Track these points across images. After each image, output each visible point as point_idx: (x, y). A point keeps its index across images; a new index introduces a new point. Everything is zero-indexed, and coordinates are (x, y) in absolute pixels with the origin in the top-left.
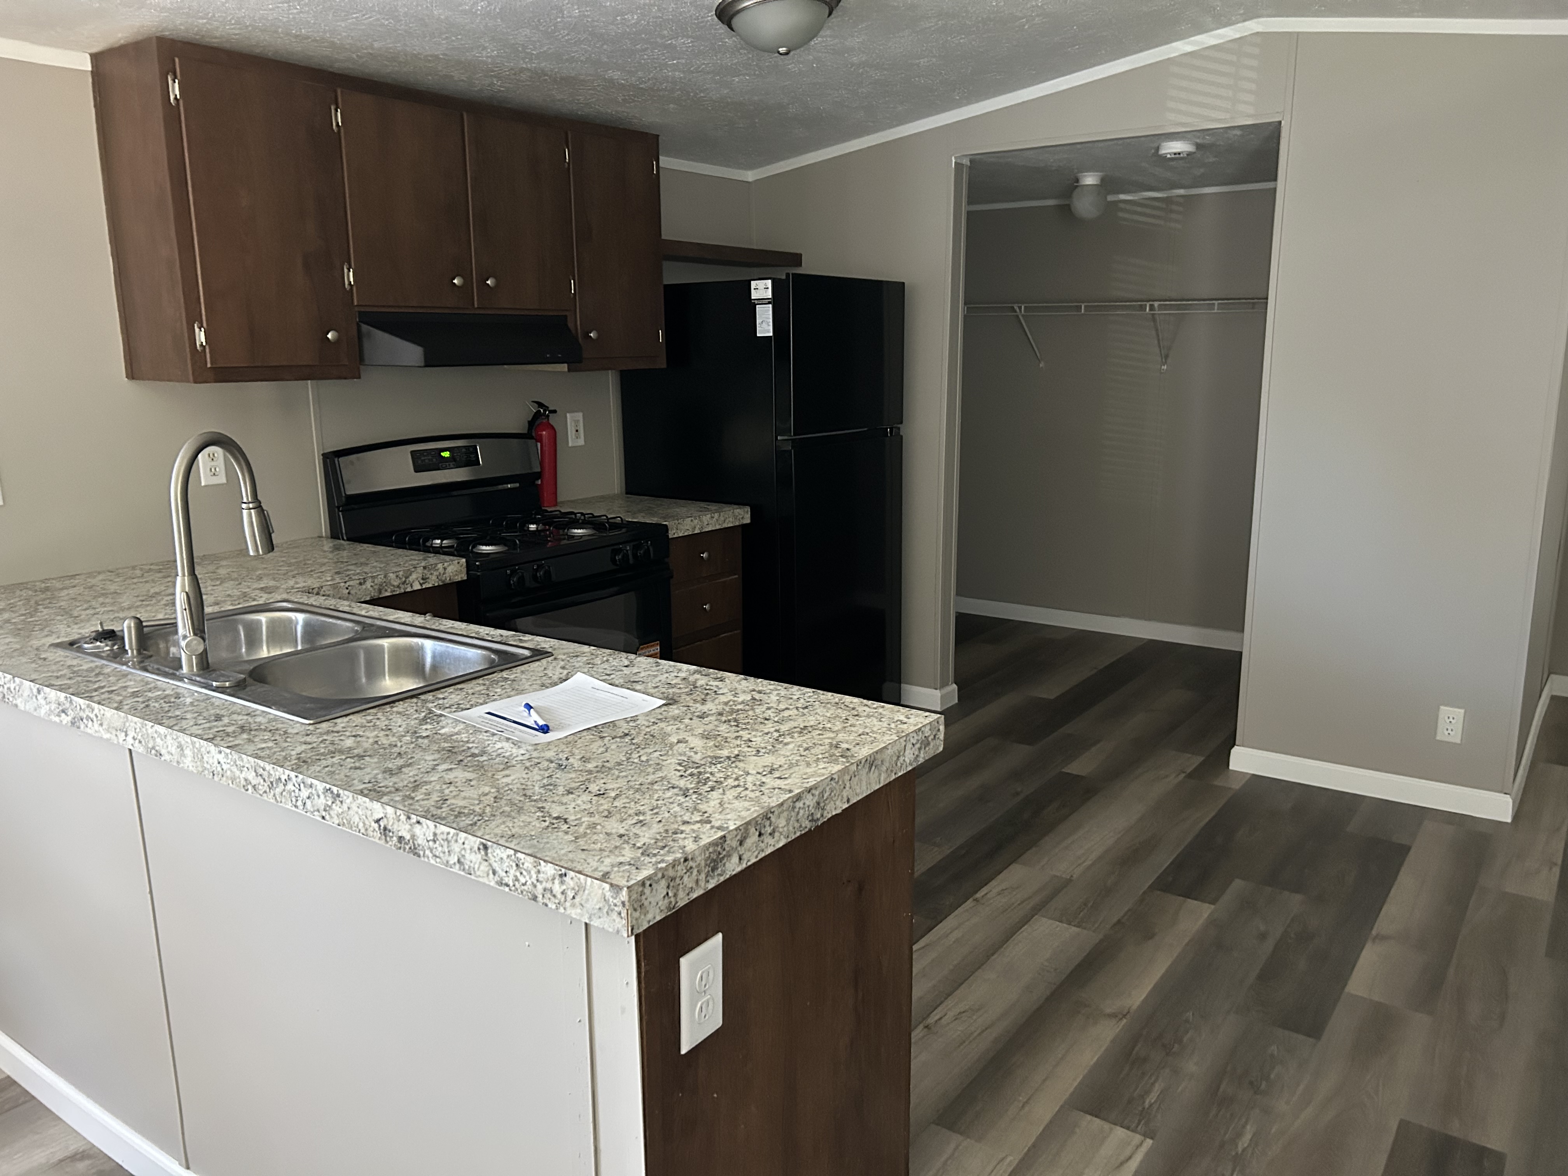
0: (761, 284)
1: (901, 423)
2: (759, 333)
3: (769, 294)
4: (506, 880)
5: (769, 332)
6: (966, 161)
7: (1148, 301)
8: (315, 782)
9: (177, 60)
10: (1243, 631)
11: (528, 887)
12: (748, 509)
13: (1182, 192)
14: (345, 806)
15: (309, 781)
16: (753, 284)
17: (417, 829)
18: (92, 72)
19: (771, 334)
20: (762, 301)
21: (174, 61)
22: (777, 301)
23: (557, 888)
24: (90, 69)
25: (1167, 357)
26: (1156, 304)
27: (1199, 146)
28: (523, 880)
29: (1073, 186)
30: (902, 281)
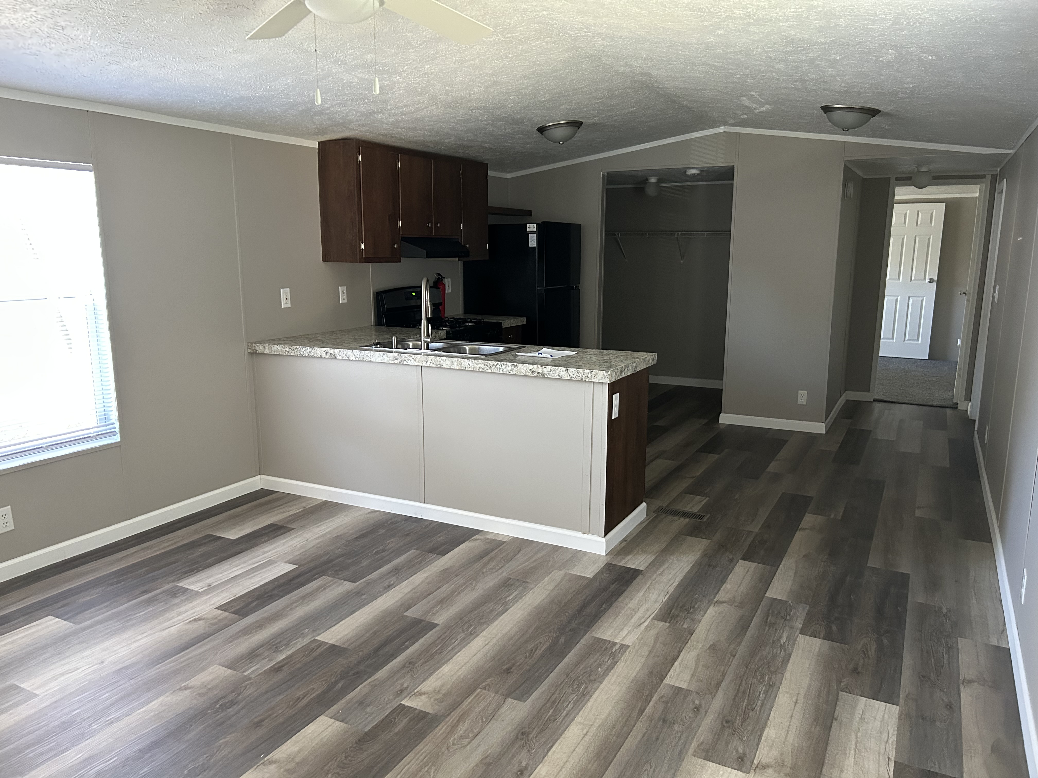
0: (532, 225)
1: (580, 284)
2: (531, 245)
3: (535, 229)
4: (573, 376)
5: (535, 245)
6: (606, 174)
7: (676, 232)
8: (507, 363)
9: (361, 148)
10: (723, 380)
11: (581, 377)
12: (525, 318)
13: (689, 183)
14: (519, 368)
15: (506, 363)
16: (528, 225)
17: (545, 369)
18: (318, 149)
19: (536, 246)
20: (532, 232)
21: (359, 148)
22: (539, 232)
23: (589, 375)
24: (317, 147)
25: (684, 256)
26: (680, 233)
27: (701, 171)
28: (578, 375)
29: (646, 181)
30: (579, 223)
